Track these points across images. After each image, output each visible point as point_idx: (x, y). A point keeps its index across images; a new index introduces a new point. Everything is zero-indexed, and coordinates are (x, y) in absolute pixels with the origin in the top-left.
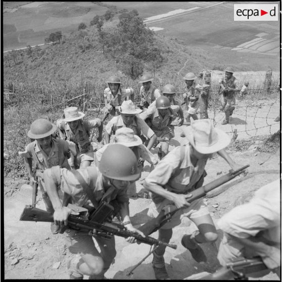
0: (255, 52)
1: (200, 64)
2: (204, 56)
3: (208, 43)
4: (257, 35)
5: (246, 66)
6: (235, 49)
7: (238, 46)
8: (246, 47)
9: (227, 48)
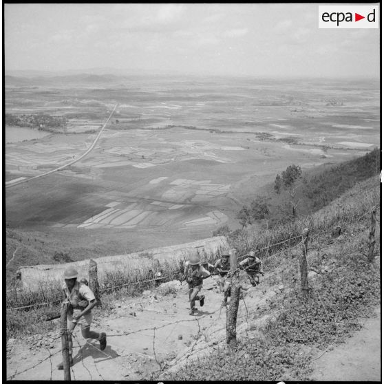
0: (109, 226)
1: (36, 251)
2: (42, 240)
3: (44, 222)
4: (107, 206)
5: (99, 246)
6: (82, 226)
7: (85, 222)
8: (97, 221)
9: (72, 225)
